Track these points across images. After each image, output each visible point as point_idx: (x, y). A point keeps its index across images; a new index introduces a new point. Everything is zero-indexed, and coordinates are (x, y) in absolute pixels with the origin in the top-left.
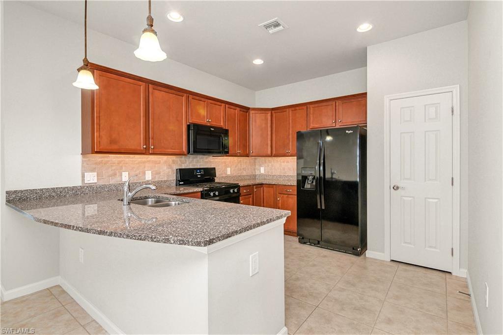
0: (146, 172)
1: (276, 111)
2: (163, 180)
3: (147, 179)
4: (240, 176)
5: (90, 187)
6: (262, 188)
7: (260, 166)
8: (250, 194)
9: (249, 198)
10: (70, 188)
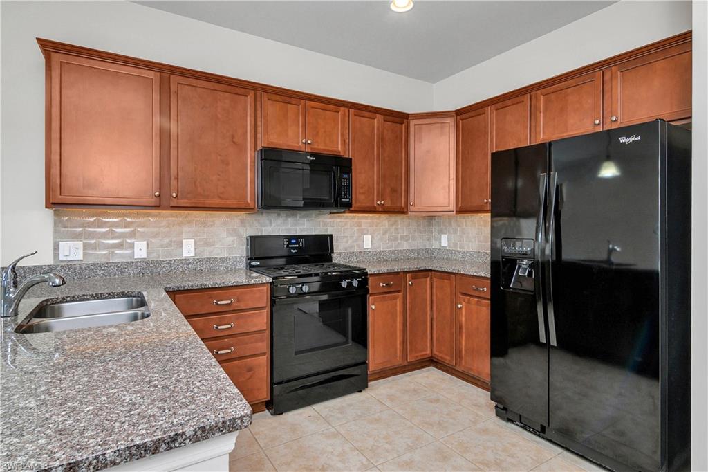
0: (184, 241)
1: (464, 116)
2: (219, 256)
3: (185, 254)
4: (393, 252)
5: (69, 267)
6: (428, 279)
7: (441, 232)
8: (399, 291)
9: (396, 298)
10: (29, 268)
